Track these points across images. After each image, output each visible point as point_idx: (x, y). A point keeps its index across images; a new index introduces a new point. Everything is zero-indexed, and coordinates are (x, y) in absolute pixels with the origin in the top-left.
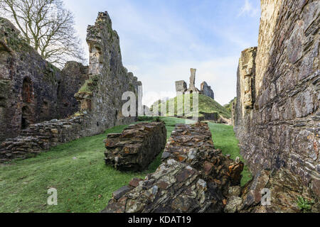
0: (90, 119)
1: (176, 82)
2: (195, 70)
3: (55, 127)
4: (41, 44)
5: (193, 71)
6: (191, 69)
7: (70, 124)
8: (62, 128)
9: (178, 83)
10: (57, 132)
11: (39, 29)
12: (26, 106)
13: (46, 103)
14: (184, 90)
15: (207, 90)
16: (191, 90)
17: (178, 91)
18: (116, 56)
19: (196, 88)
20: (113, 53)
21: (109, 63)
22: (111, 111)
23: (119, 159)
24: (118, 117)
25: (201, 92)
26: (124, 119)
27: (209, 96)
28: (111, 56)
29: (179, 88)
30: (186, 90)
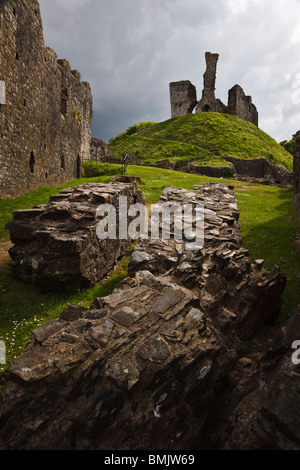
1: (172, 85)
2: (216, 56)
5: (212, 59)
6: (208, 55)
9: (175, 87)
14: (188, 105)
15: (243, 106)
16: (205, 103)
17: (175, 105)
18: (29, 23)
19: (219, 100)
20: (21, 15)
21: (13, 40)
22: (19, 153)
23: (40, 264)
24: (35, 167)
25: (230, 110)
26: (51, 172)
27: (246, 119)
28: (18, 21)
29: (178, 100)
30: (194, 103)
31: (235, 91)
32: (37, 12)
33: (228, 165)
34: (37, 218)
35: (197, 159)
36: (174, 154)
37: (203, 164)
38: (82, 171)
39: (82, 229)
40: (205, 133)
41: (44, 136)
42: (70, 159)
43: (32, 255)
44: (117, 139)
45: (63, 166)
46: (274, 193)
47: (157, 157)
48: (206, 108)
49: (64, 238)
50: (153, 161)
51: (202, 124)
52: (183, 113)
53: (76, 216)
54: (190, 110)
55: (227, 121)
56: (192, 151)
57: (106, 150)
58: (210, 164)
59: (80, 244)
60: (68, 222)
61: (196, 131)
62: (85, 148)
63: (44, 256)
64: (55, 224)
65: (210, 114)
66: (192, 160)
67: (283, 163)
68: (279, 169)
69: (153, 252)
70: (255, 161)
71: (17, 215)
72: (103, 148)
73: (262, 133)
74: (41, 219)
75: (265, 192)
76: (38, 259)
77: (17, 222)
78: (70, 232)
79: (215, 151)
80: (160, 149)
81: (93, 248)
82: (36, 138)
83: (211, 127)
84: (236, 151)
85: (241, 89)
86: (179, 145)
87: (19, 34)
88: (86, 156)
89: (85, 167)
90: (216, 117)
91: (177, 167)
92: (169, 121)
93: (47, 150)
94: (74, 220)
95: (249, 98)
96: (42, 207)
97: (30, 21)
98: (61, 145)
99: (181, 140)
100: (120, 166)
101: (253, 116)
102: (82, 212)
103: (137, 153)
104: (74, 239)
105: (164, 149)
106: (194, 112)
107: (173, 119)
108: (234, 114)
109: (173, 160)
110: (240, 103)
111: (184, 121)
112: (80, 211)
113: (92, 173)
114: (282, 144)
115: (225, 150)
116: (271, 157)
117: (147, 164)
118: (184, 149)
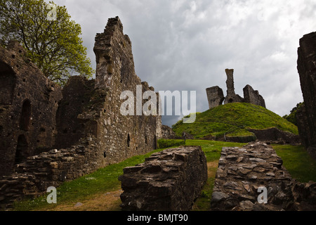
0: (95, 148)
1: (208, 89)
2: (232, 70)
3: (54, 159)
4: (45, 62)
5: (230, 72)
6: (227, 70)
7: (71, 156)
8: (62, 161)
9: (210, 90)
10: (56, 167)
11: (45, 46)
12: (23, 135)
13: (43, 130)
14: (219, 100)
15: (253, 97)
16: (230, 97)
17: (211, 101)
18: (127, 64)
19: (238, 95)
20: (123, 60)
21: (119, 73)
22: (121, 135)
23: (143, 205)
24: (131, 143)
25: (246, 100)
26: (139, 146)
27: (257, 104)
28: (122, 64)
29: (212, 98)
30: (223, 99)
31: (247, 89)
32: (132, 58)
33: (251, 134)
34: (139, 172)
35: (230, 132)
36: (214, 130)
37: (234, 135)
38: (158, 145)
39: (171, 178)
40: (233, 116)
41: (135, 125)
42: (150, 138)
43: (137, 198)
44: (177, 124)
45: (146, 142)
46: (289, 149)
47: (203, 134)
48: (231, 101)
49: (159, 185)
50: (201, 136)
51: (230, 110)
52: (216, 105)
53: (166, 169)
54: (221, 103)
55: (245, 107)
56: (226, 127)
57: (171, 132)
58: (238, 135)
59: (170, 189)
60: (160, 174)
61: (227, 115)
62: (159, 131)
63: (146, 199)
64: (152, 176)
65: (233, 104)
66: (227, 133)
67: (289, 129)
68: (287, 134)
69: (228, 192)
70: (269, 130)
71: (126, 171)
72: (169, 131)
73: (270, 112)
74: (142, 173)
75: (283, 149)
76: (141, 201)
77: (126, 175)
78: (162, 180)
79: (241, 127)
80: (205, 128)
81: (179, 193)
82: (131, 125)
83: (236, 112)
84: (255, 125)
85: (251, 87)
86: (216, 124)
87: (122, 70)
88: (159, 136)
89: (159, 143)
90: (238, 105)
91: (217, 139)
92: (208, 111)
93: (137, 133)
94: (164, 172)
95: (257, 92)
96: (142, 165)
97: (128, 62)
98: (145, 130)
99: (218, 122)
100: (181, 140)
101: (261, 102)
102: (169, 166)
103: (191, 132)
104: (166, 185)
105: (207, 127)
106: (223, 104)
107: (211, 109)
108: (249, 102)
109: (214, 134)
110: (251, 95)
111: (218, 110)
112: (167, 166)
113: (164, 146)
114: (284, 117)
115: (247, 125)
116: (279, 126)
117: (198, 138)
118: (221, 127)
